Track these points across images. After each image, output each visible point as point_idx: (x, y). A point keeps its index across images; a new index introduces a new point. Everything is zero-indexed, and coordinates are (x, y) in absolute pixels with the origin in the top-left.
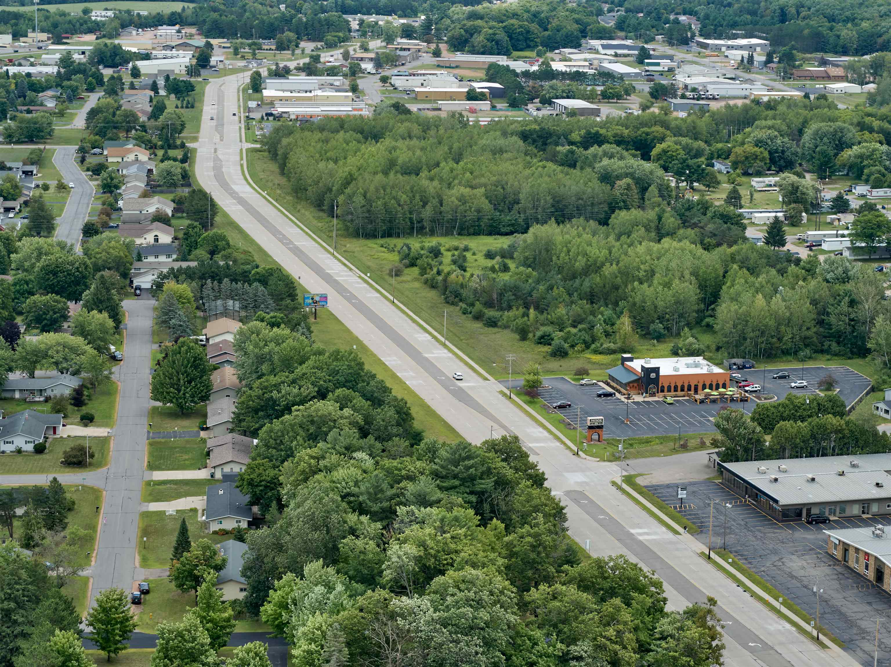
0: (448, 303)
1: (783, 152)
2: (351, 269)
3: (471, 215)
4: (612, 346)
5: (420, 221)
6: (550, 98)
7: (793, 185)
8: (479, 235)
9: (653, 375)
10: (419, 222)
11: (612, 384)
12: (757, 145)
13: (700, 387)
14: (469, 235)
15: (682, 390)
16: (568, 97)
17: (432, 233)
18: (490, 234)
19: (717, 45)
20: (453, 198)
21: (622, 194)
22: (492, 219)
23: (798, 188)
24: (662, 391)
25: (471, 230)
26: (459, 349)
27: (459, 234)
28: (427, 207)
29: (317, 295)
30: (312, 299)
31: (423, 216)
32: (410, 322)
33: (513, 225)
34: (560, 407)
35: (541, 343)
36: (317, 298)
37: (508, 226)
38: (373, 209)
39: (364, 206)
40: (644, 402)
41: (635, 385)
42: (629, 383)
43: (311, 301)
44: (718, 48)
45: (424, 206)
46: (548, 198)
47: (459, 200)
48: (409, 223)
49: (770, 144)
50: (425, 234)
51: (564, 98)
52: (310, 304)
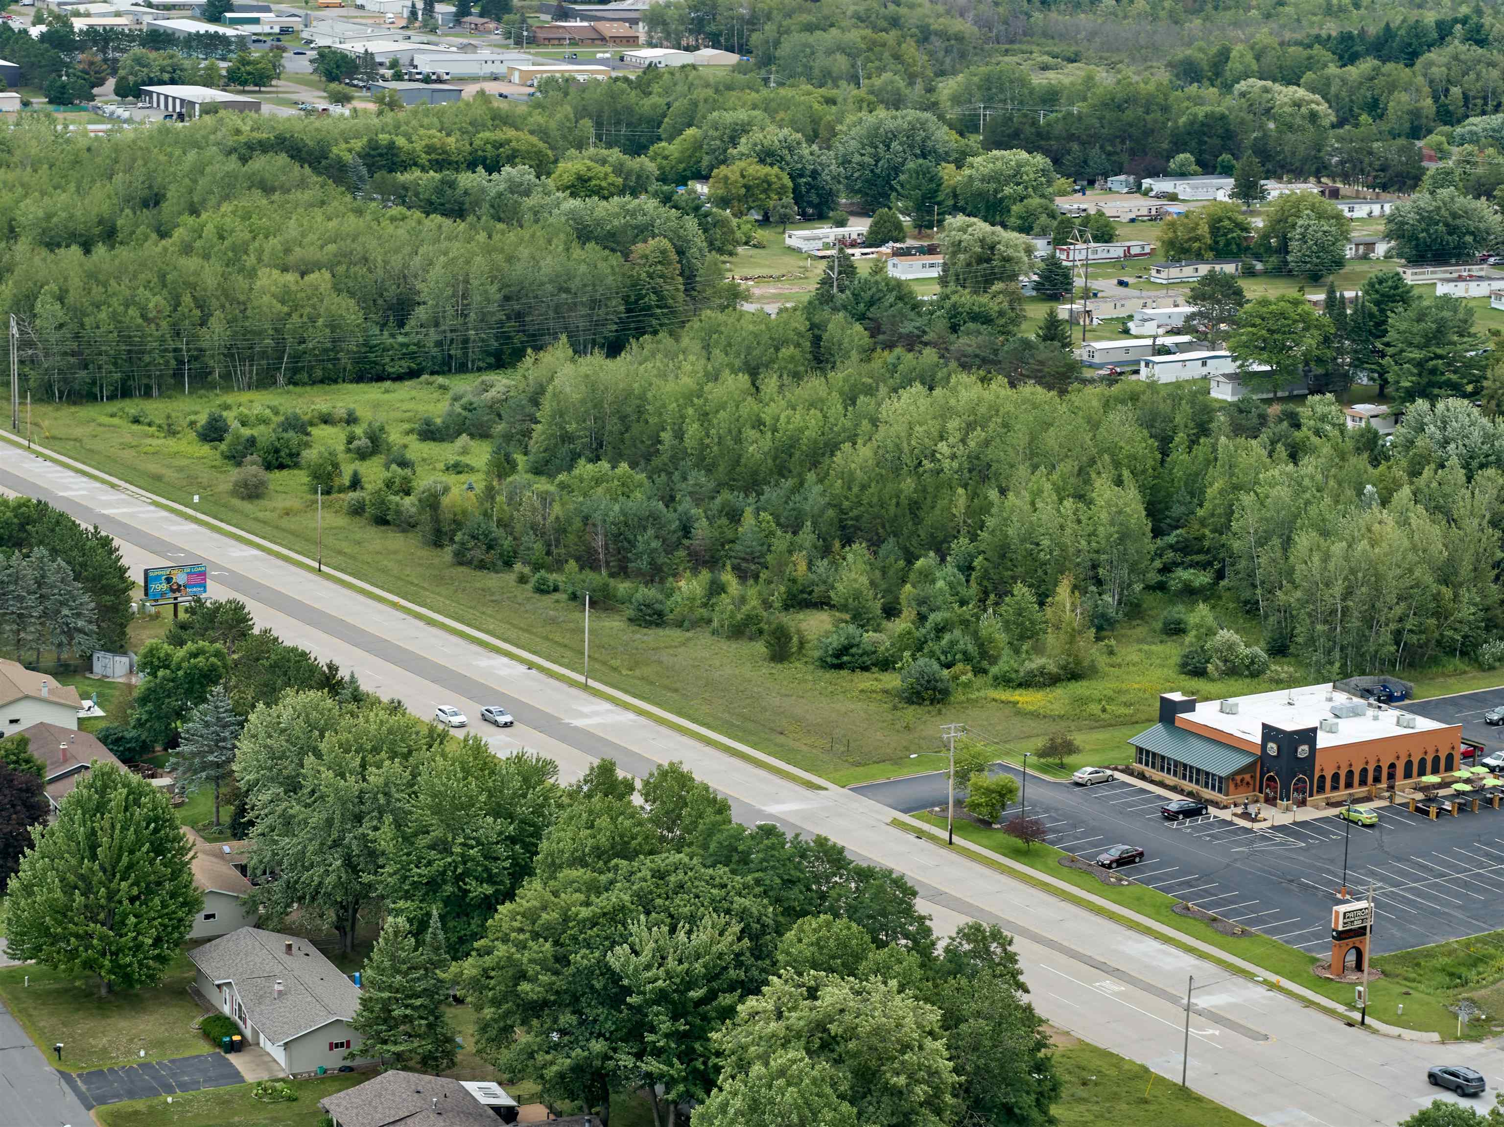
0: (468, 563)
1: (815, 174)
2: (113, 486)
3: (318, 338)
4: (1036, 663)
5: (198, 355)
6: (137, 85)
7: (982, 241)
8: (335, 381)
9: (1303, 751)
10: (194, 359)
11: (1149, 771)
12: (762, 161)
13: (1400, 771)
14: (313, 382)
15: (1363, 782)
16: (173, 82)
17: (228, 381)
18: (360, 378)
20: (266, 299)
21: (650, 276)
22: (365, 345)
24: (1321, 789)
25: (319, 373)
26: (635, 696)
27: (292, 382)
28: (213, 322)
29: (181, 568)
30: (169, 580)
31: (204, 345)
32: (421, 624)
33: (412, 356)
35: (840, 667)
36: (180, 578)
37: (404, 356)
38: (88, 332)
39: (61, 326)
40: (1295, 823)
41: (1247, 777)
42: (1232, 777)
43: (164, 586)
45: (203, 323)
47: (283, 303)
48: (173, 363)
49: (788, 158)
50: (213, 386)
51: (164, 83)
52: (163, 594)
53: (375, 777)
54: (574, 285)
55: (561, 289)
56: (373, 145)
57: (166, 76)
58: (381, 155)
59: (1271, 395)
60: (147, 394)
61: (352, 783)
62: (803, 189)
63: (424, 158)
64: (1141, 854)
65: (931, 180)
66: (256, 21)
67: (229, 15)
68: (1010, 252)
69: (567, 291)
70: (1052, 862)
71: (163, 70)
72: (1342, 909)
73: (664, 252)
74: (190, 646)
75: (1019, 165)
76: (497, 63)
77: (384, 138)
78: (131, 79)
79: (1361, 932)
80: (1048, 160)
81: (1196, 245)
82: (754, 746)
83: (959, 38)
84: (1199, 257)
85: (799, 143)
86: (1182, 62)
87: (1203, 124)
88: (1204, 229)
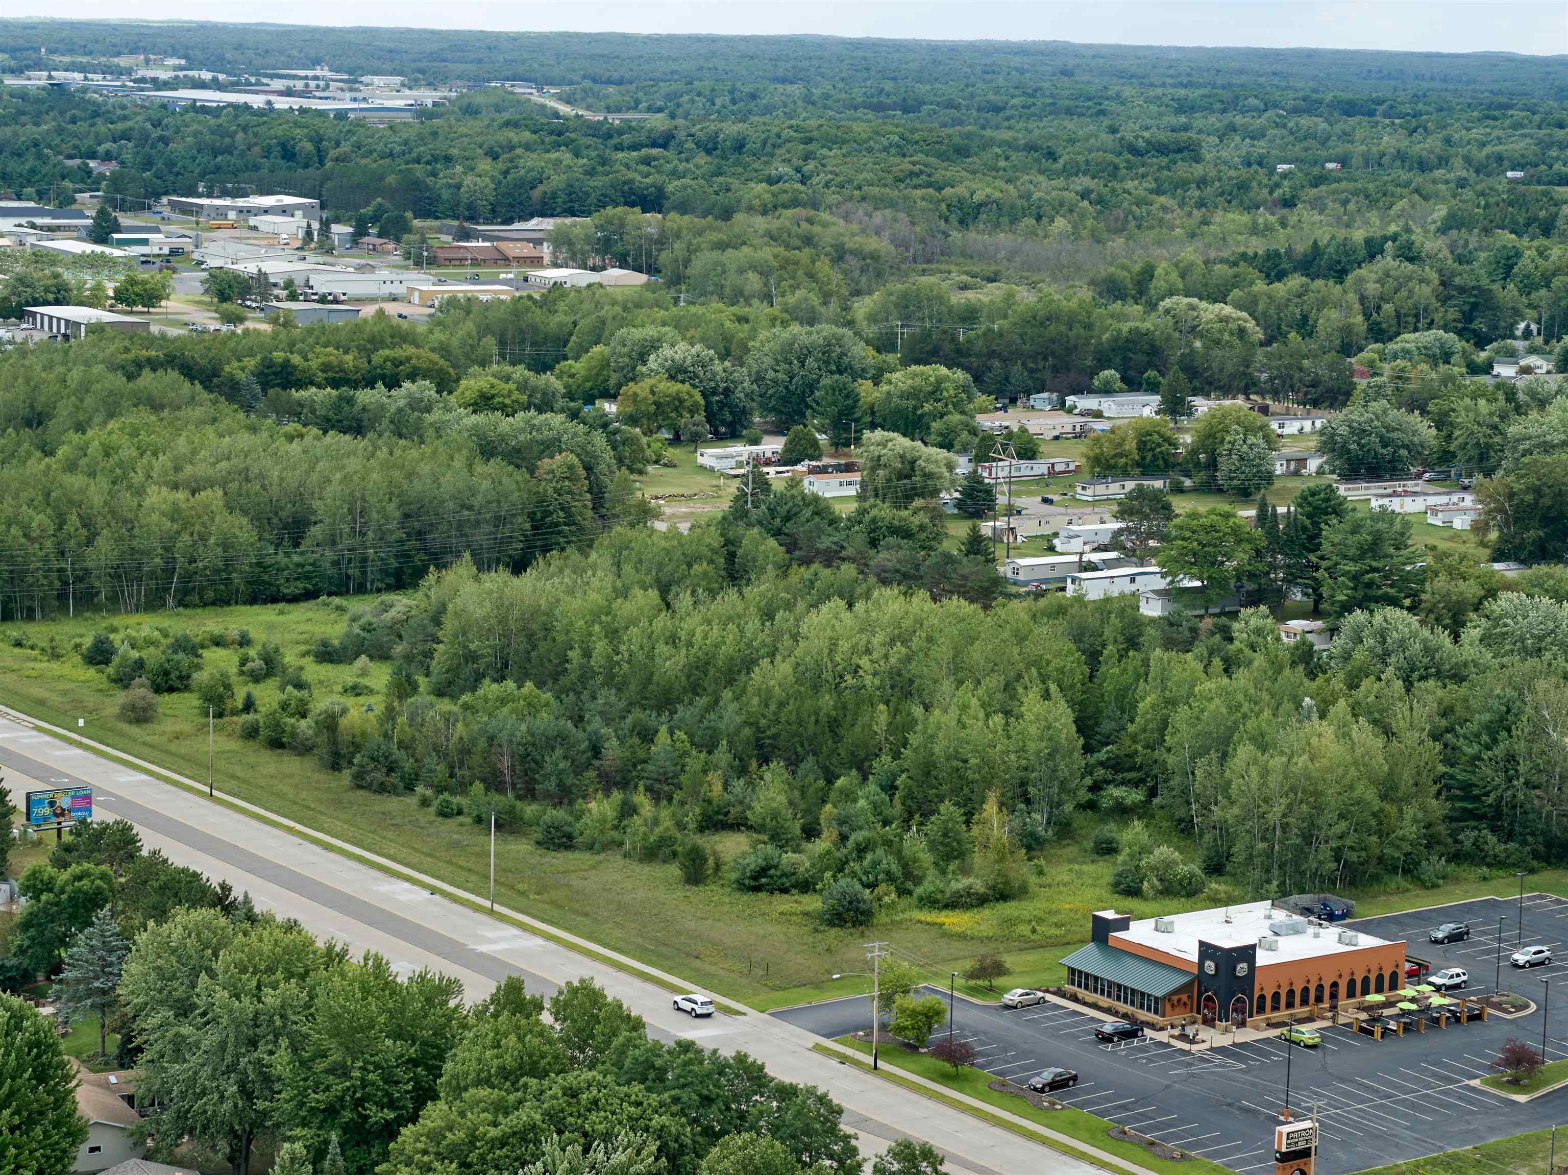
0: (368, 787)
3: (209, 557)
4: (960, 884)
5: (84, 576)
6: (19, 305)
7: (902, 457)
8: (228, 603)
9: (1242, 969)
10: (79, 579)
11: (1082, 993)
12: (672, 377)
13: (1343, 990)
14: (205, 605)
15: (1305, 1002)
16: (57, 302)
17: (115, 603)
18: (253, 600)
19: (218, 208)
20: (155, 517)
21: (558, 491)
22: (259, 564)
23: (913, 462)
24: (1261, 1009)
25: (210, 594)
27: (182, 603)
28: (100, 541)
29: (65, 791)
30: (52, 804)
31: (90, 564)
32: (318, 850)
33: (307, 577)
34: (1055, 1085)
35: (757, 889)
36: (64, 802)
37: (299, 576)
40: (1235, 1045)
41: (1184, 997)
42: (1168, 997)
43: (48, 811)
44: (221, 213)
45: (89, 542)
46: (392, 507)
47: (173, 520)
48: (57, 584)
49: (701, 374)
50: (98, 609)
51: (49, 304)
52: (46, 819)
53: (270, 998)
54: (476, 502)
55: (464, 506)
56: (268, 364)
57: (51, 297)
58: (275, 374)
59: (1202, 612)
60: (30, 616)
61: (247, 1004)
62: (715, 407)
63: (320, 376)
64: (1075, 1078)
65: (848, 396)
66: (145, 242)
67: (116, 236)
68: (931, 468)
69: (470, 508)
70: (982, 1086)
71: (47, 290)
72: (1286, 1129)
73: (571, 467)
74: (74, 869)
75: (940, 381)
76: (396, 283)
77: (278, 356)
78: (14, 299)
79: (1305, 1153)
80: (968, 376)
81: (1123, 460)
82: (669, 971)
83: (875, 256)
84: (1126, 474)
85: (711, 360)
86: (1105, 281)
87: (1127, 341)
88: (1131, 445)
